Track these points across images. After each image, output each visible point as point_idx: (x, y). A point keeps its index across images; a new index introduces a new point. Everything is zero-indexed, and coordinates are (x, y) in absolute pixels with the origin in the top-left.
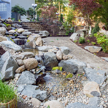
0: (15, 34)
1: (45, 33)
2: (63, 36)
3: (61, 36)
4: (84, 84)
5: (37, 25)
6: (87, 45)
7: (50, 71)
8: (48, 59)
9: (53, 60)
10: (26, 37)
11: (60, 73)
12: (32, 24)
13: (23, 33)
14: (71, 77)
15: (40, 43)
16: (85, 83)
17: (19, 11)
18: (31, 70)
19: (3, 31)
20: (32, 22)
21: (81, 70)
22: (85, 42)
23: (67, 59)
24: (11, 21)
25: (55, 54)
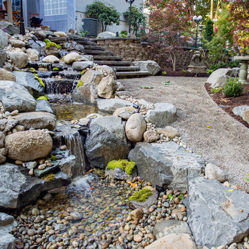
0: (53, 65)
1: (149, 65)
2: (198, 76)
3: (193, 75)
4: (160, 234)
5: (131, 46)
6: (244, 103)
7: (101, 169)
8: (98, 135)
9: (114, 141)
10: (79, 73)
11: (125, 181)
12: (118, 45)
13: (76, 64)
14: (141, 201)
15: (107, 91)
16: (166, 233)
17: (101, 15)
18: (24, 165)
19: (19, 57)
20: (119, 40)
21: (180, 181)
22: (244, 92)
23: (154, 141)
24: (63, 36)
25: (124, 122)
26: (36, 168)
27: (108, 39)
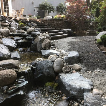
1: (68, 31)
5: (59, 22)
11: (54, 93)
12: (53, 22)
15: (46, 46)
18: (2, 88)
21: (80, 95)
25: (53, 63)
26: (7, 89)
27: (49, 20)
